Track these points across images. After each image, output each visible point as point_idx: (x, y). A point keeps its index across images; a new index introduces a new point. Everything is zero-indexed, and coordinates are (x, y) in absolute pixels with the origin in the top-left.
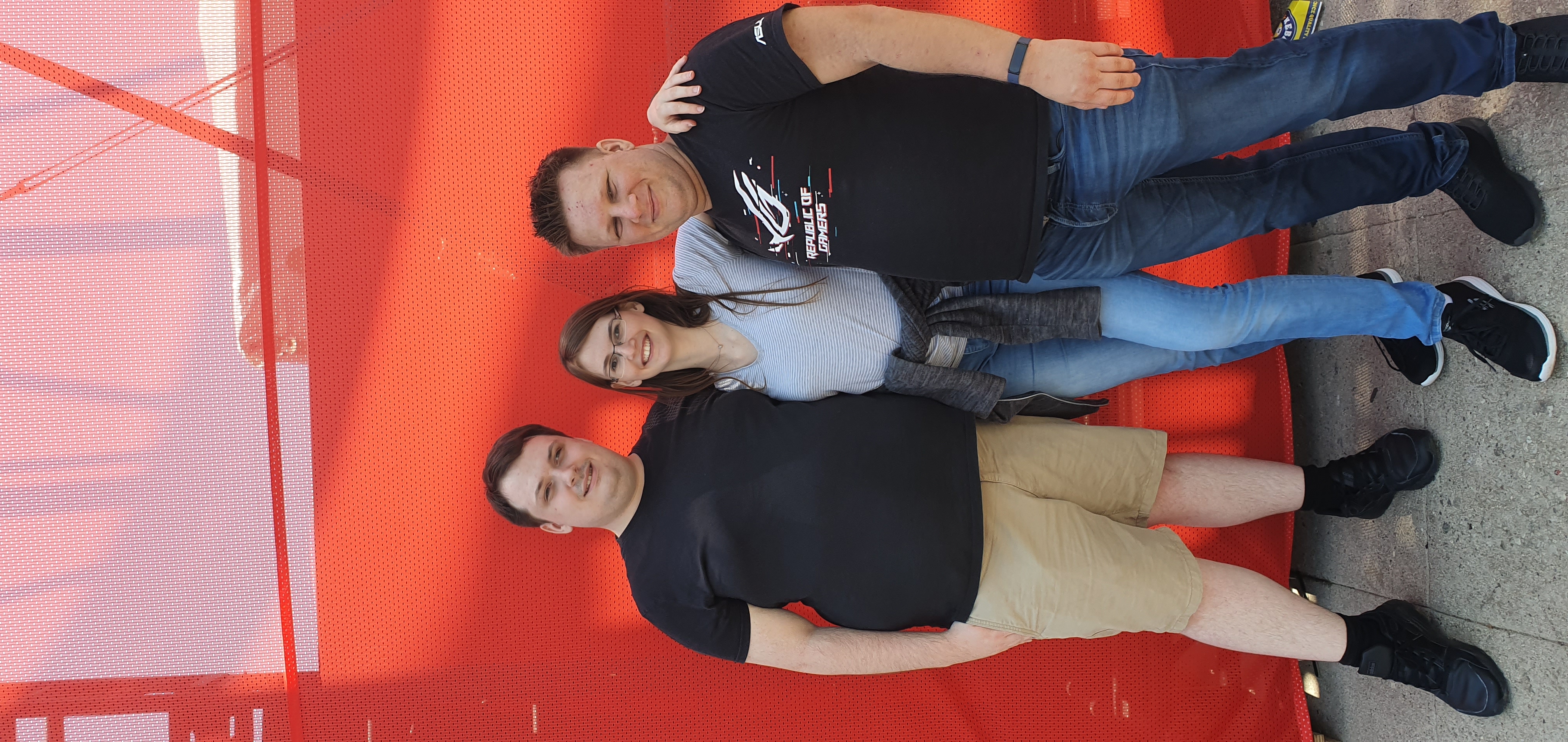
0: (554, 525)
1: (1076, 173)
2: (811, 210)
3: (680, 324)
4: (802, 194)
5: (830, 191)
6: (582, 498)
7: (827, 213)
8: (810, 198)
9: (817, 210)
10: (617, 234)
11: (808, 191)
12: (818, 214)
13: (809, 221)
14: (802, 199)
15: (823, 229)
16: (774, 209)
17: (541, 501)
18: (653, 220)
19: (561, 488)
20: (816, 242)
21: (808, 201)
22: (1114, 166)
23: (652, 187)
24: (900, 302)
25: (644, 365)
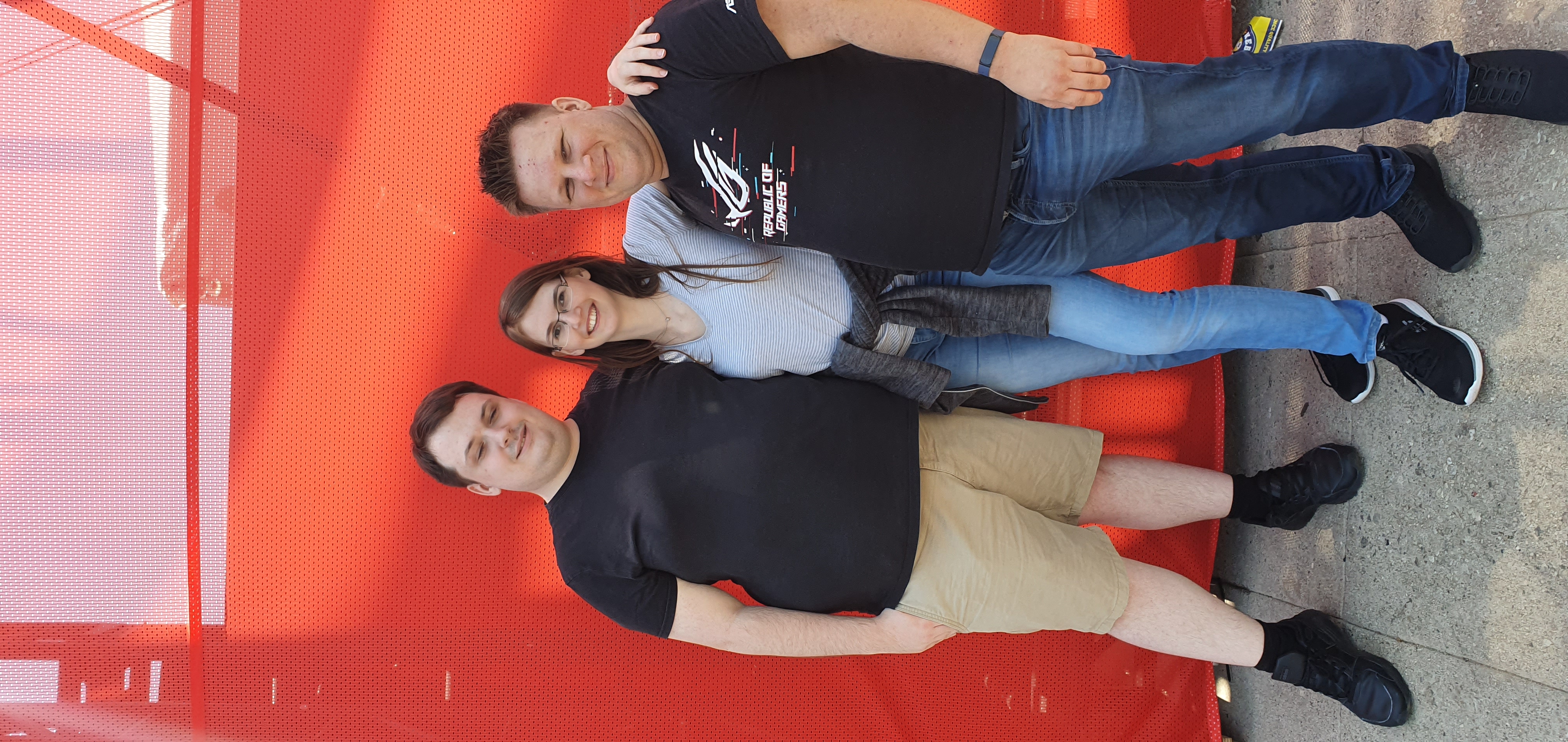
0: (482, 486)
1: (1039, 171)
2: (771, 187)
3: (627, 294)
4: (763, 170)
5: (792, 169)
6: (515, 460)
7: (788, 191)
8: (771, 175)
9: (777, 188)
10: (568, 196)
11: (769, 168)
12: (778, 192)
13: (769, 198)
14: (763, 175)
15: (782, 207)
16: (733, 183)
17: (470, 461)
18: (607, 184)
19: (493, 449)
20: (774, 220)
21: (768, 178)
22: (1077, 166)
23: (608, 149)
24: (853, 288)
25: (589, 333)
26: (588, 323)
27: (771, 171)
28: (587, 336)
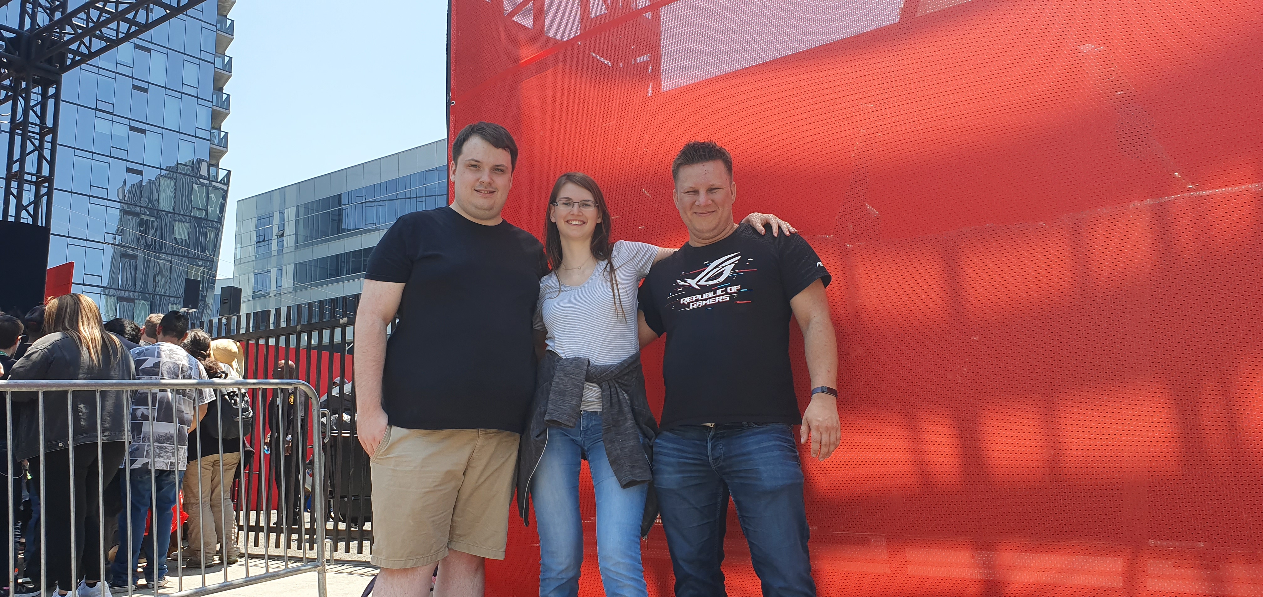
1: (742, 435)
2: (724, 293)
4: (735, 287)
5: (738, 302)
7: (723, 302)
8: (733, 291)
9: (724, 296)
11: (737, 290)
12: (721, 297)
14: (732, 287)
15: (709, 302)
16: (721, 274)
20: (697, 300)
21: (731, 290)
25: (567, 222)
26: (573, 220)
27: (736, 291)
28: (566, 220)
